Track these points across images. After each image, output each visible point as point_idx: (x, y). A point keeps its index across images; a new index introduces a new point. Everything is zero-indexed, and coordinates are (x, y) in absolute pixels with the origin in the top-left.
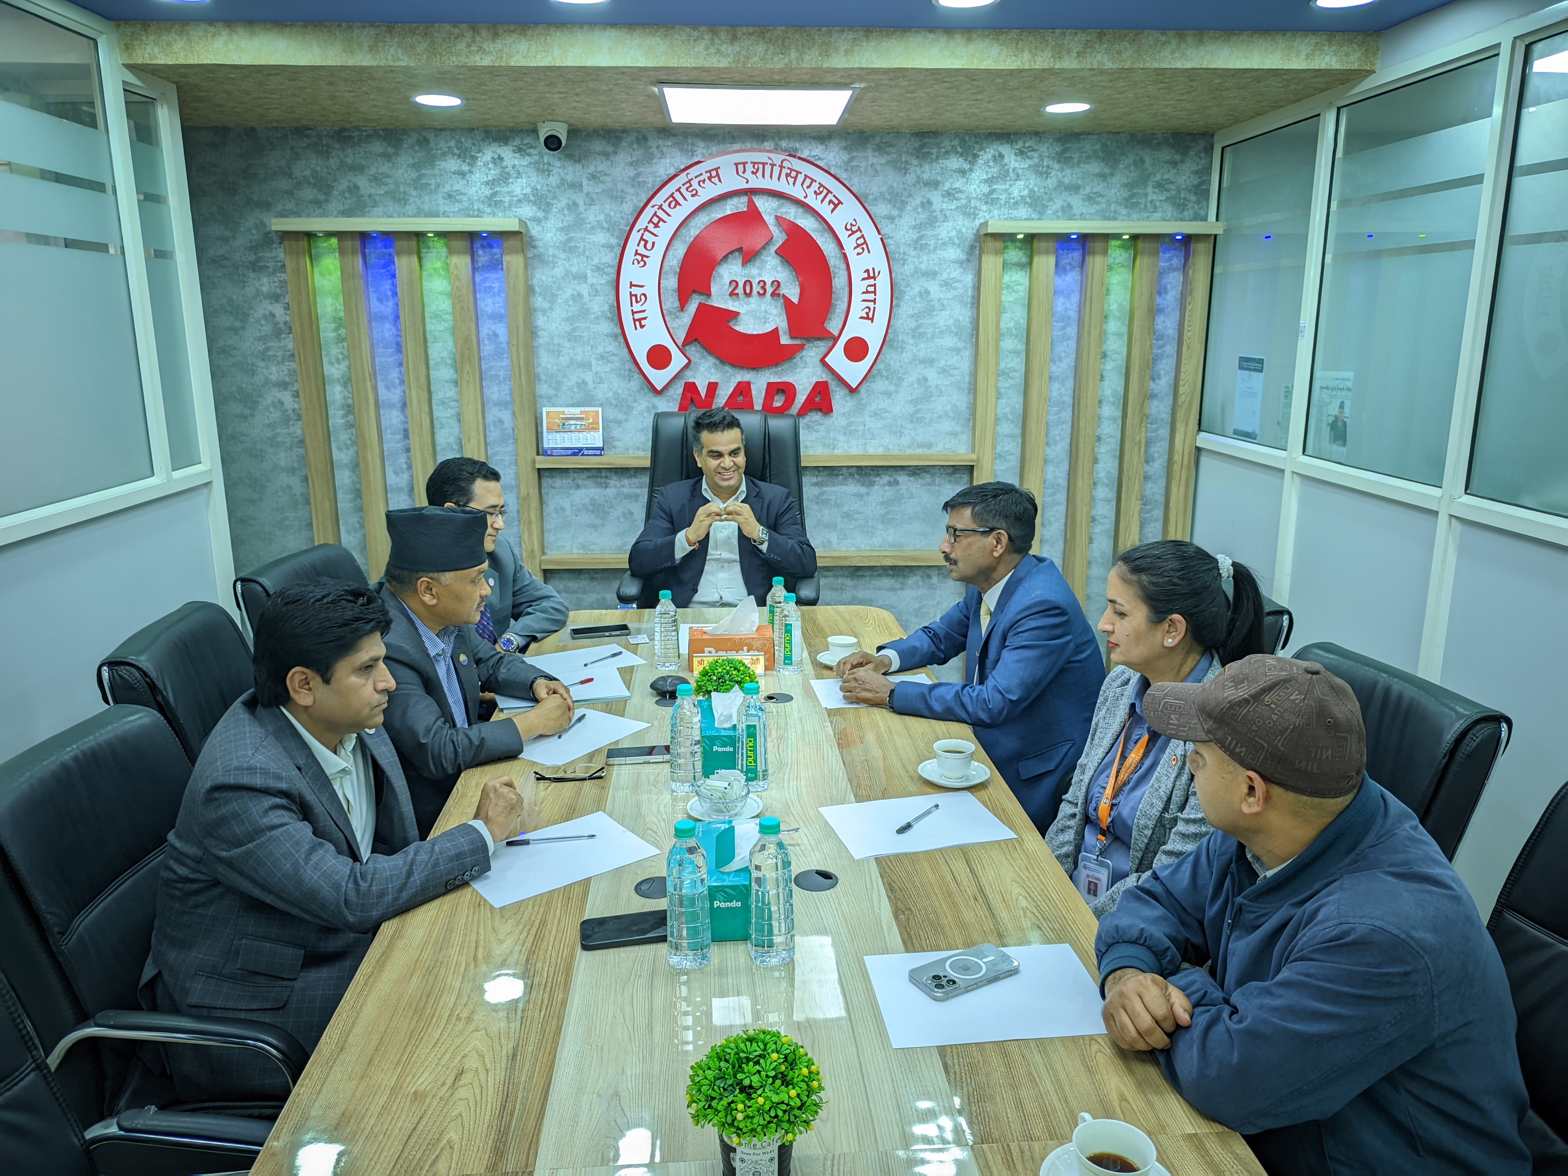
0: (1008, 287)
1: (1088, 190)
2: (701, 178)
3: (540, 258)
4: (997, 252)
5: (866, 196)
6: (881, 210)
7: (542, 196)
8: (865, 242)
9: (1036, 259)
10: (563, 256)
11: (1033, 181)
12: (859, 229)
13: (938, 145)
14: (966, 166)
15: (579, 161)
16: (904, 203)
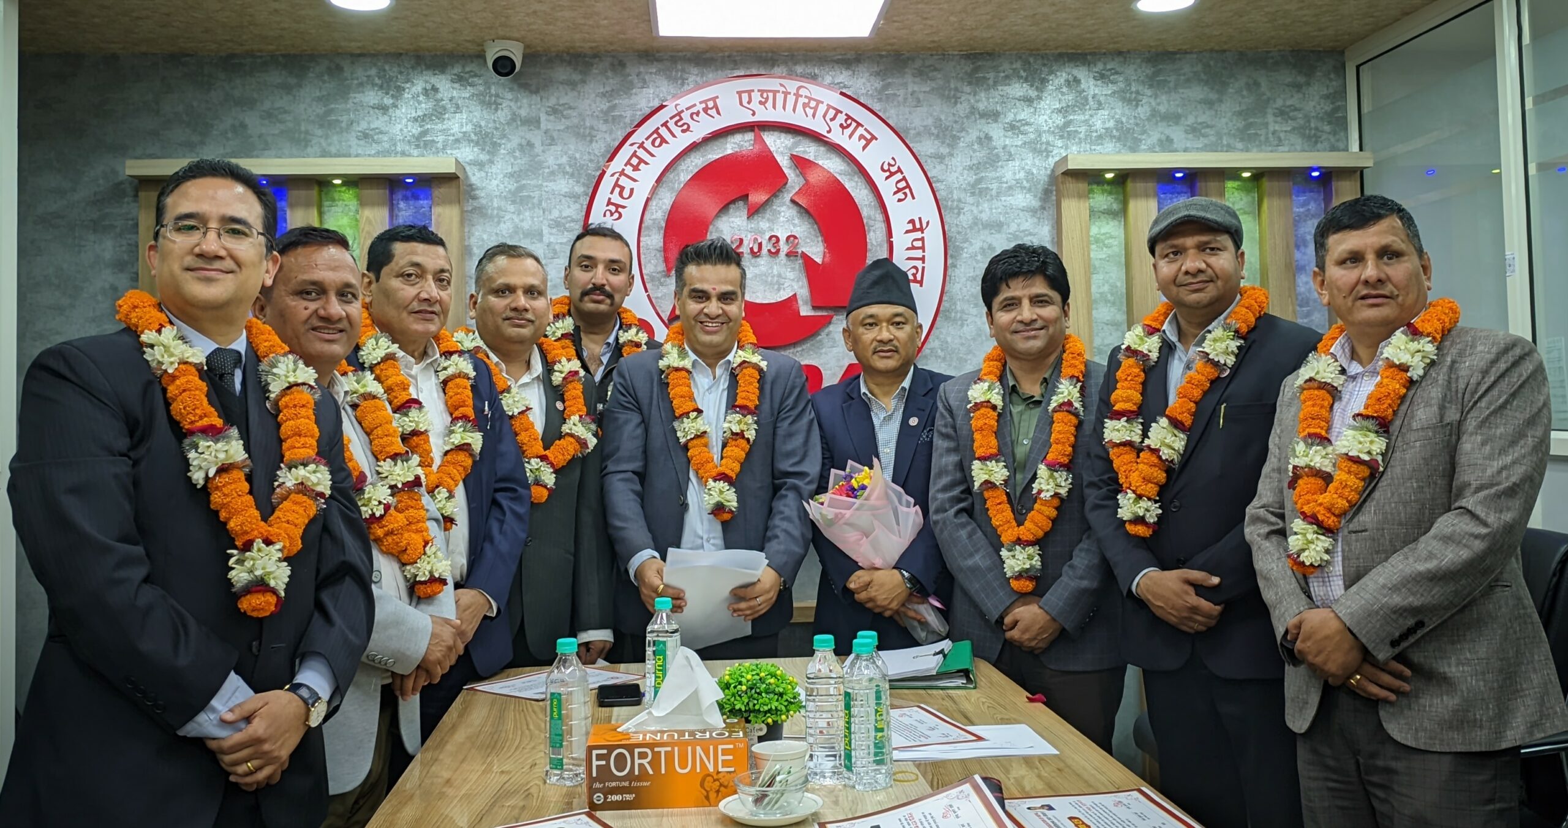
0: (1097, 241)
1: (1191, 120)
2: (694, 110)
3: (481, 211)
4: (1081, 196)
5: (907, 130)
6: (926, 147)
7: (487, 134)
8: (908, 186)
9: (1132, 205)
10: (511, 208)
11: (1120, 110)
12: (899, 170)
13: (996, 69)
14: (1033, 93)
15: (536, 92)
16: (955, 139)
